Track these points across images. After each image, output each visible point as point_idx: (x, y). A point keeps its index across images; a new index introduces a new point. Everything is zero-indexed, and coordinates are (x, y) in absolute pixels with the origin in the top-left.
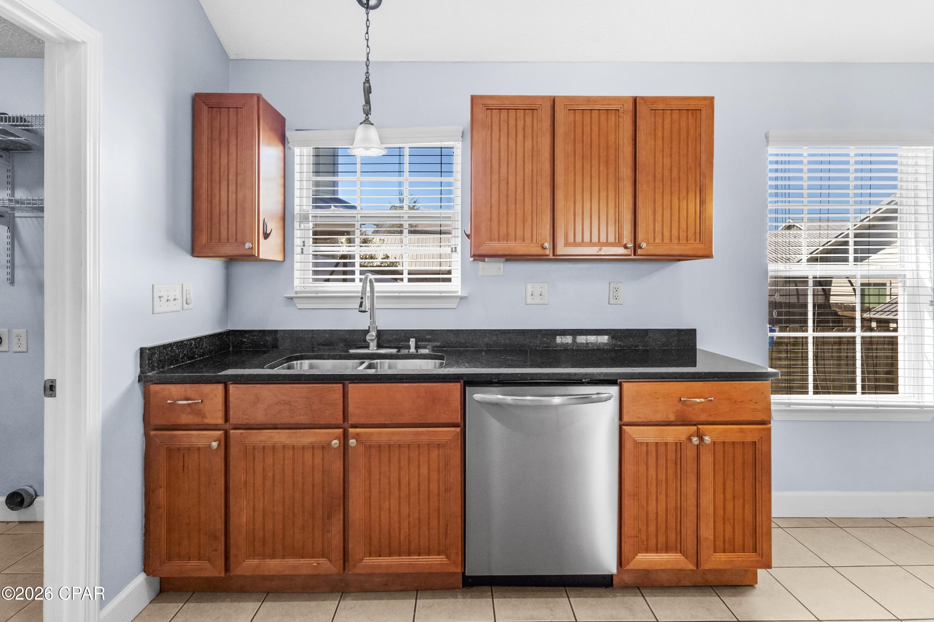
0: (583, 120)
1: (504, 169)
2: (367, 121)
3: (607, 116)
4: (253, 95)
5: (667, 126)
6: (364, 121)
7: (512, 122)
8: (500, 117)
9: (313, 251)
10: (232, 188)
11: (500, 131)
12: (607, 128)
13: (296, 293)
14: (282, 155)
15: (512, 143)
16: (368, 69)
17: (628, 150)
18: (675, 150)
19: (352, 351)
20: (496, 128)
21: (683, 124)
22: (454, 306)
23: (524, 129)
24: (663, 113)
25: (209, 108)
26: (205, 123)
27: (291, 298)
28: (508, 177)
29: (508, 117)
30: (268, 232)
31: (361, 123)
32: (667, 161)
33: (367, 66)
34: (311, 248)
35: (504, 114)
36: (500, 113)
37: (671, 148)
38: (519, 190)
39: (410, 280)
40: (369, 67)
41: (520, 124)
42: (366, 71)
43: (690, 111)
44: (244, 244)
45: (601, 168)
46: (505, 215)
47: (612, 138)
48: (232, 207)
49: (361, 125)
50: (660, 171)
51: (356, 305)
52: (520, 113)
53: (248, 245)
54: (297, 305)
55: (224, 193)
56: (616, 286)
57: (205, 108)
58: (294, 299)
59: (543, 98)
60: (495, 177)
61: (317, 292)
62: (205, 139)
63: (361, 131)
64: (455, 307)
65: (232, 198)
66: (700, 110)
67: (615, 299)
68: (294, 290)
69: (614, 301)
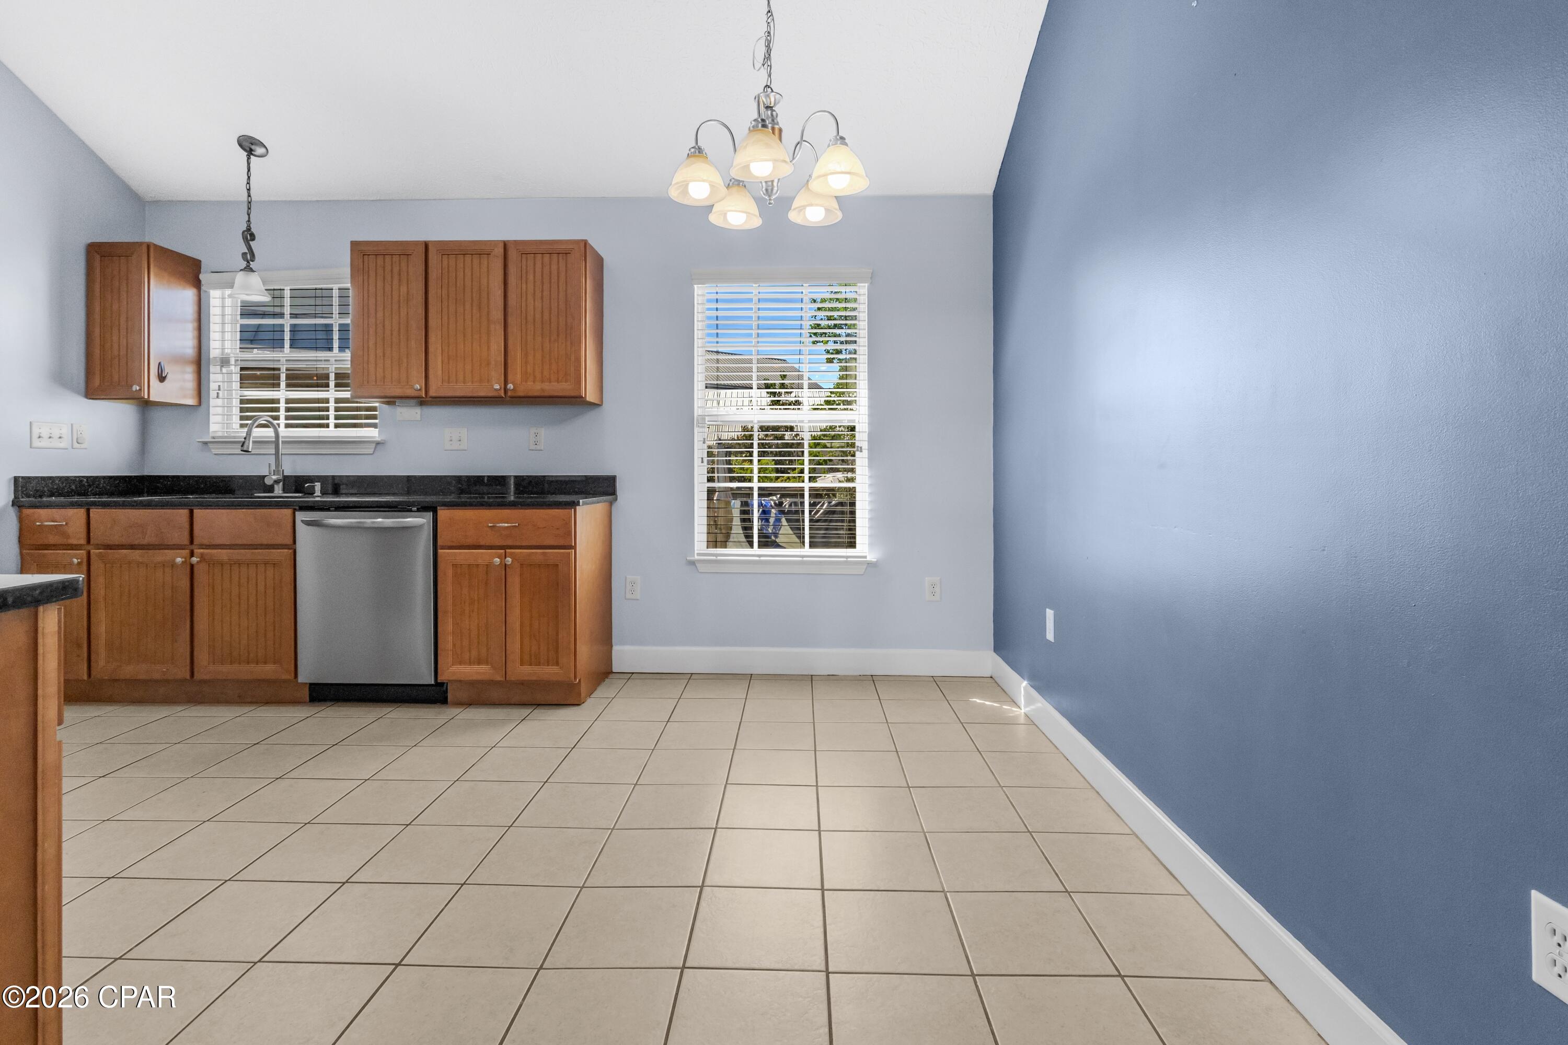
0: (456, 265)
1: (380, 314)
2: (248, 269)
3: (480, 260)
4: (140, 244)
5: (538, 270)
6: (245, 268)
7: (388, 268)
8: (376, 262)
9: (240, 396)
10: (123, 332)
11: (376, 276)
12: (480, 272)
13: (214, 438)
14: (195, 298)
15: (388, 288)
16: (249, 218)
17: (498, 293)
18: (546, 293)
19: (255, 495)
20: (372, 274)
21: (554, 267)
22: (371, 451)
23: (400, 275)
24: (534, 257)
25: (101, 256)
26: (98, 271)
27: (206, 443)
28: (384, 320)
29: (384, 262)
30: (164, 376)
31: (241, 270)
32: (538, 304)
33: (249, 215)
34: (237, 392)
35: (380, 260)
36: (376, 258)
37: (542, 291)
38: (395, 333)
39: (337, 426)
40: (251, 215)
41: (396, 269)
42: (247, 219)
43: (561, 254)
44: (131, 386)
45: (474, 311)
46: (382, 358)
47: (484, 281)
48: (123, 352)
49: (241, 272)
50: (532, 313)
51: (271, 450)
52: (396, 258)
53: (136, 388)
54: (213, 450)
55: (115, 338)
56: (536, 431)
57: (98, 257)
58: (209, 444)
59: (416, 243)
60: (372, 320)
61: (234, 437)
62: (97, 287)
63: (240, 277)
64: (372, 453)
65: (124, 342)
66: (570, 253)
67: (535, 444)
68: (211, 435)
69: (534, 447)
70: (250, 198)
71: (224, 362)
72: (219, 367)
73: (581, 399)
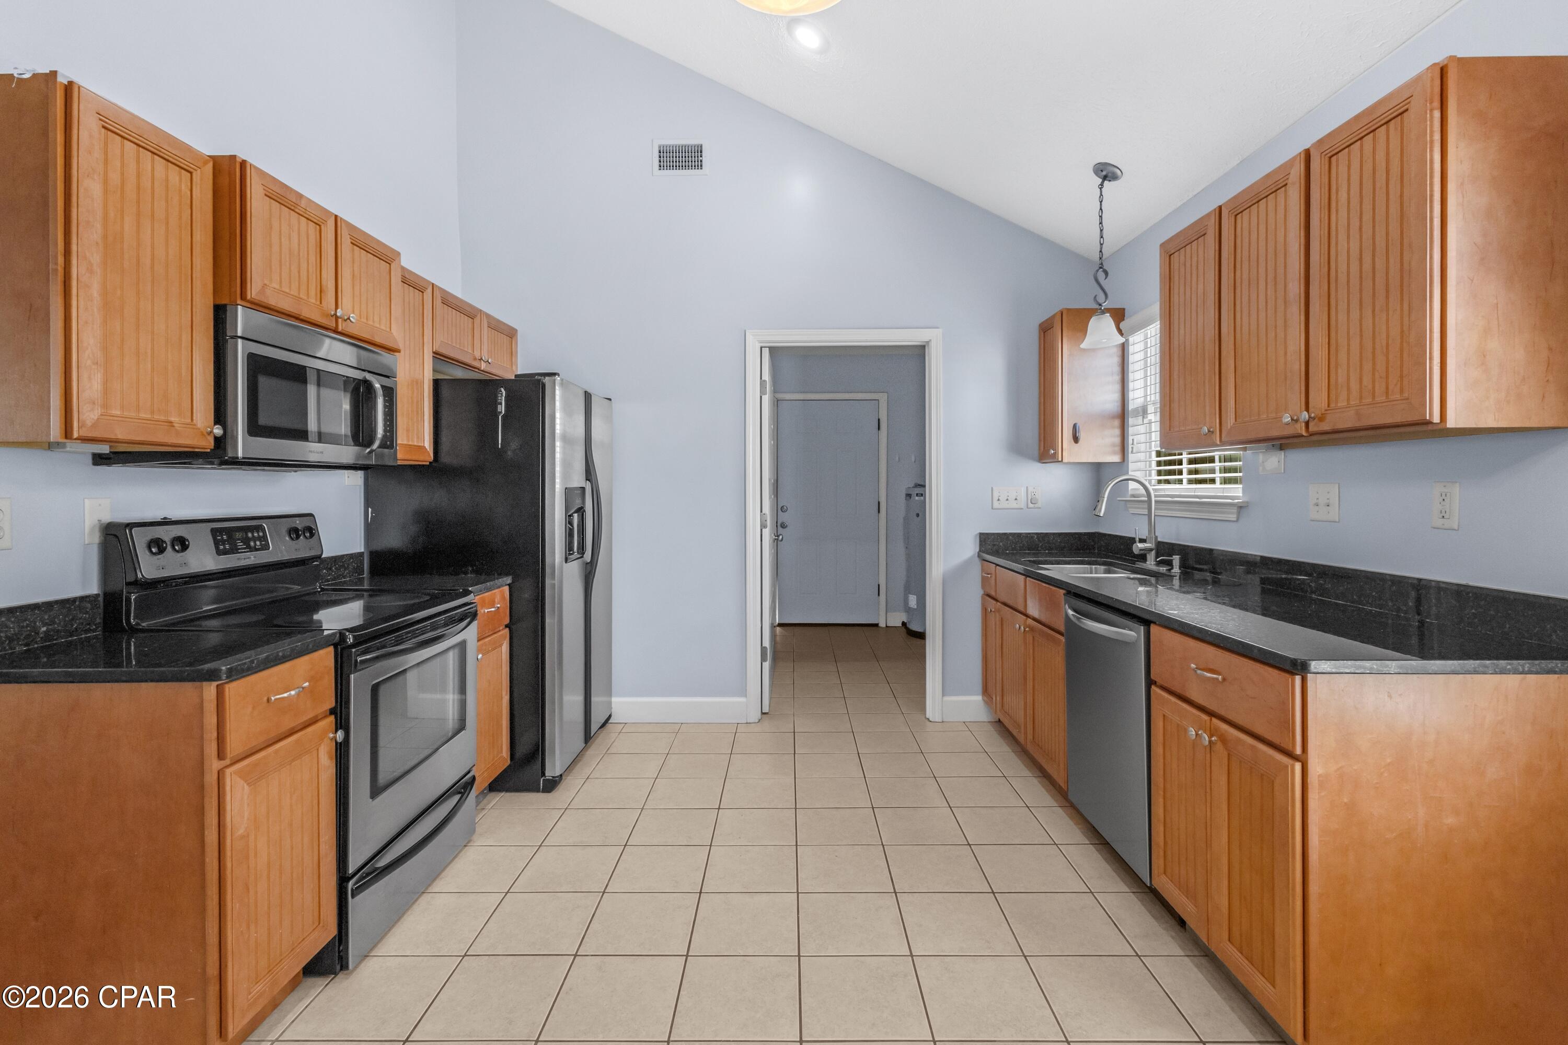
8: (1179, 260)
13: (1133, 496)
25: (1044, 333)
26: (1042, 347)
27: (1126, 502)
29: (1185, 257)
30: (1078, 436)
52: (1194, 245)
53: (1052, 452)
54: (1130, 510)
55: (1049, 406)
56: (1444, 490)
57: (1042, 334)
58: (1128, 503)
62: (1043, 361)
64: (1235, 519)
65: (1051, 408)
66: (1407, 110)
67: (1441, 517)
68: (1130, 493)
69: (1439, 522)
70: (1102, 239)
71: (1144, 411)
72: (1141, 418)
73: (1430, 427)
